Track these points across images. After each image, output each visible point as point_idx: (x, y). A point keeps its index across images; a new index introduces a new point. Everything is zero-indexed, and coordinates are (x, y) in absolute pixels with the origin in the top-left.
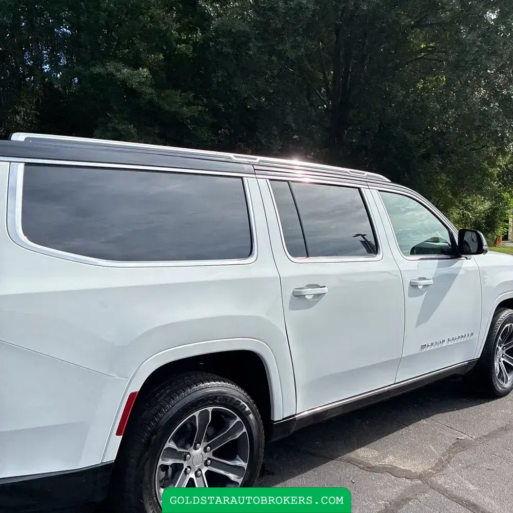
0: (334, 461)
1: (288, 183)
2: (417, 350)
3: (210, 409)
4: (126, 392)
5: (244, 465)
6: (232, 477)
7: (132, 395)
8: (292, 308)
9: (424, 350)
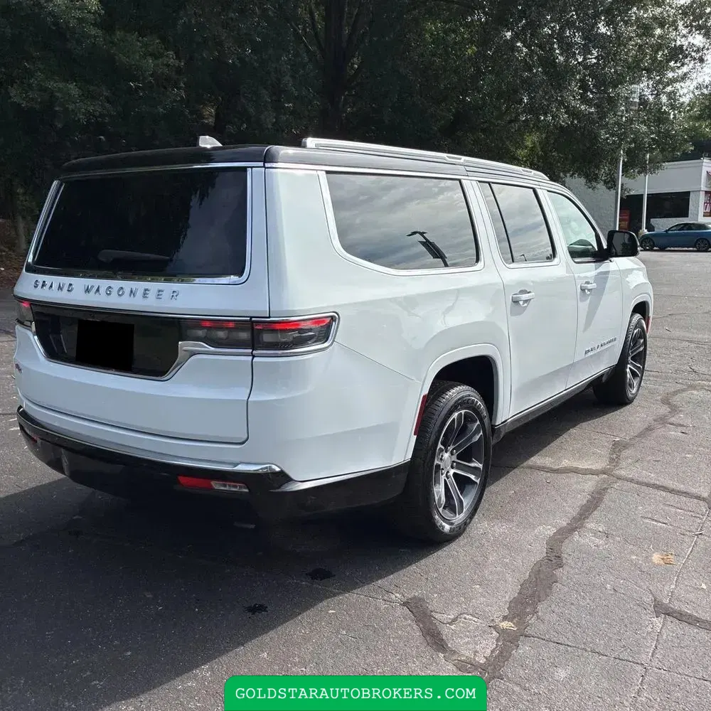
0: (516, 470)
1: (490, 185)
2: (583, 356)
3: (463, 412)
4: (420, 395)
5: (481, 466)
6: (473, 477)
7: (424, 397)
8: (513, 313)
9: (587, 356)
